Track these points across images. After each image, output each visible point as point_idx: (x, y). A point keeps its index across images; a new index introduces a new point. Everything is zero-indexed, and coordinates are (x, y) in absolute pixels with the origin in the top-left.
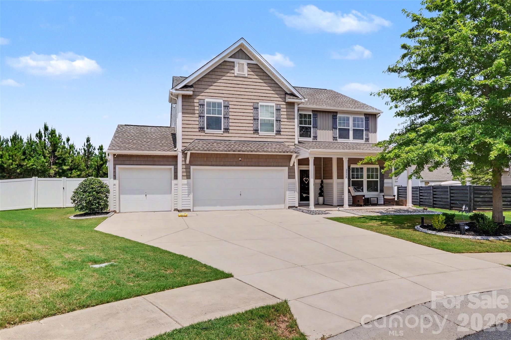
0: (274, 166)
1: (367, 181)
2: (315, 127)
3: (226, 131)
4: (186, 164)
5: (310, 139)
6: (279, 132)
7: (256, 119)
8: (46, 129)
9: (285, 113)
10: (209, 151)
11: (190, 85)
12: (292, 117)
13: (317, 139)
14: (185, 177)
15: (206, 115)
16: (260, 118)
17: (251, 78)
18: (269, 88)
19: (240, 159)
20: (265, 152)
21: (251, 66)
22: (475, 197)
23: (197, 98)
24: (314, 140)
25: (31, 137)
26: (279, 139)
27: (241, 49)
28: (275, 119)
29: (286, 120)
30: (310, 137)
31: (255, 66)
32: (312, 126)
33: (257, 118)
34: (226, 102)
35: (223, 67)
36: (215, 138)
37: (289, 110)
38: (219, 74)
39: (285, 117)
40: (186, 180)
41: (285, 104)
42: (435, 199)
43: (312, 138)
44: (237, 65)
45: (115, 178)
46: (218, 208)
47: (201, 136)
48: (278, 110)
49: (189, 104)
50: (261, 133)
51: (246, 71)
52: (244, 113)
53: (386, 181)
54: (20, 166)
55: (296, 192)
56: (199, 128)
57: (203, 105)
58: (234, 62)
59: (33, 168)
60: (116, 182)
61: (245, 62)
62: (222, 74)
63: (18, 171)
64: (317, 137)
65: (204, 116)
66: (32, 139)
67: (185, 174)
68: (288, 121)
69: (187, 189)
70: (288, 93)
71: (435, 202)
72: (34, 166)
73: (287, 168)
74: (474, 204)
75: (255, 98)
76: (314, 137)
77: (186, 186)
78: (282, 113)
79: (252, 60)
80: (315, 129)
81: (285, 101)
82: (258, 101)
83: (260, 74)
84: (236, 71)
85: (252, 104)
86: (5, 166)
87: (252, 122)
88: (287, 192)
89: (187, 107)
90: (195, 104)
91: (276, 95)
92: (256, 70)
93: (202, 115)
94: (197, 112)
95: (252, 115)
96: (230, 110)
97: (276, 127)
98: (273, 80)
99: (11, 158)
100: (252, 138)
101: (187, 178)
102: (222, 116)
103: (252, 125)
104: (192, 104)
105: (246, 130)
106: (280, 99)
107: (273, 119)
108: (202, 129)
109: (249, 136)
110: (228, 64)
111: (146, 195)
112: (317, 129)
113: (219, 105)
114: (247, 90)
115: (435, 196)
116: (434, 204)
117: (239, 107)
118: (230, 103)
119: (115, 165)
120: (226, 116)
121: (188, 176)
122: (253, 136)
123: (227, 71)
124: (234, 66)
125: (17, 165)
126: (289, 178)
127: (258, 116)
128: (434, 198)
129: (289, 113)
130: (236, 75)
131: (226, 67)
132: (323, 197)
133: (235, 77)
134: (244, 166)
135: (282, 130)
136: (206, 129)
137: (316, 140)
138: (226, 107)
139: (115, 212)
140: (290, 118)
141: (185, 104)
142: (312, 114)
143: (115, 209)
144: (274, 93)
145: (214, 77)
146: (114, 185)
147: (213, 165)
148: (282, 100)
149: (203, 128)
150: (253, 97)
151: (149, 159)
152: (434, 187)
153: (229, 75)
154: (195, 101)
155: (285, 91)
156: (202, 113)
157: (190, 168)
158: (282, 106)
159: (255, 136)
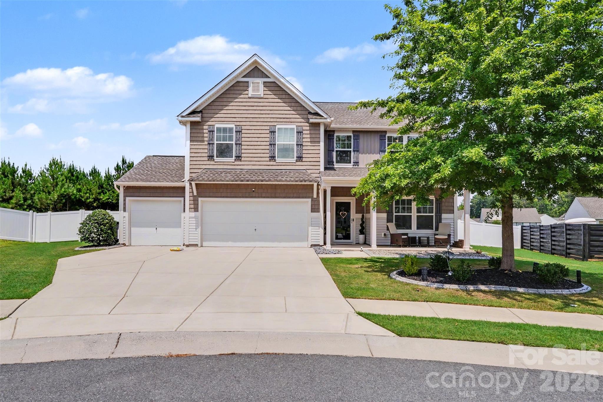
0: (293, 197)
1: (417, 216)
2: (357, 150)
3: (238, 158)
4: (194, 196)
5: (350, 166)
6: (300, 158)
7: (272, 145)
8: (124, 162)
9: (309, 136)
10: (214, 181)
11: (199, 110)
12: (316, 140)
13: (358, 165)
14: (193, 210)
15: (216, 142)
16: (277, 143)
17: (267, 98)
18: (289, 108)
19: (254, 190)
20: (278, 181)
21: (268, 84)
22: (591, 239)
23: (206, 124)
24: (355, 167)
25: (108, 171)
26: (300, 166)
27: (256, 67)
28: (295, 143)
29: (309, 144)
30: (350, 163)
31: (272, 85)
32: (352, 149)
33: (274, 143)
34: (238, 127)
35: (236, 88)
36: (225, 167)
37: (312, 132)
38: (231, 96)
39: (309, 140)
40: (194, 213)
41: (308, 125)
42: (553, 243)
43: (352, 164)
44: (252, 84)
45: (125, 210)
46: (230, 244)
47: (211, 165)
48: (299, 133)
49: (198, 131)
50: (278, 160)
51: (261, 91)
52: (259, 138)
53: (444, 216)
54: (96, 199)
55: (320, 228)
56: (208, 156)
57: (213, 131)
58: (248, 82)
59: (108, 202)
60: (126, 214)
61: (260, 81)
62: (234, 96)
63: (95, 205)
64: (358, 163)
65: (214, 144)
66: (110, 173)
67: (192, 206)
68: (311, 145)
69: (194, 222)
70: (312, 112)
71: (553, 247)
72: (110, 200)
73: (310, 200)
74: (589, 249)
75: (272, 120)
76: (355, 163)
77: (194, 219)
78: (304, 136)
79: (269, 77)
80: (356, 153)
81: (308, 122)
82: (275, 124)
83: (278, 93)
84: (251, 92)
85: (268, 128)
86: (83, 199)
87: (268, 147)
88: (310, 228)
89: (196, 135)
90: (204, 130)
91: (297, 115)
92: (273, 88)
93: (211, 142)
94: (206, 139)
95: (268, 139)
96: (243, 135)
97: (296, 153)
98: (294, 98)
99: (88, 191)
100: (267, 166)
101: (195, 211)
102: (234, 142)
103: (268, 151)
104: (201, 131)
105: (261, 157)
106: (303, 120)
107: (293, 143)
108: (211, 157)
109: (265, 164)
110: (241, 84)
111: (156, 228)
112: (358, 153)
113: (231, 129)
114: (262, 112)
115: (554, 238)
116: (552, 249)
117: (253, 131)
118: (243, 127)
119: (125, 197)
120: (238, 142)
121: (196, 209)
122: (269, 163)
123: (240, 92)
124: (248, 86)
125: (94, 198)
126: (312, 212)
127: (275, 141)
128: (552, 240)
129: (314, 136)
130: (250, 96)
131: (238, 88)
132: (364, 235)
133: (249, 98)
134: (258, 197)
135: (304, 156)
136: (215, 158)
137: (357, 167)
138: (238, 132)
139: (124, 245)
140: (315, 141)
141: (194, 131)
142: (352, 135)
143: (124, 242)
144: (295, 113)
145: (225, 100)
146: (124, 217)
147: (223, 197)
148: (304, 121)
149: (213, 156)
150: (269, 120)
151: (159, 191)
152: (552, 226)
153: (242, 96)
154: (205, 127)
155: (308, 110)
156: (212, 140)
157: (198, 200)
158: (304, 128)
159: (272, 163)
